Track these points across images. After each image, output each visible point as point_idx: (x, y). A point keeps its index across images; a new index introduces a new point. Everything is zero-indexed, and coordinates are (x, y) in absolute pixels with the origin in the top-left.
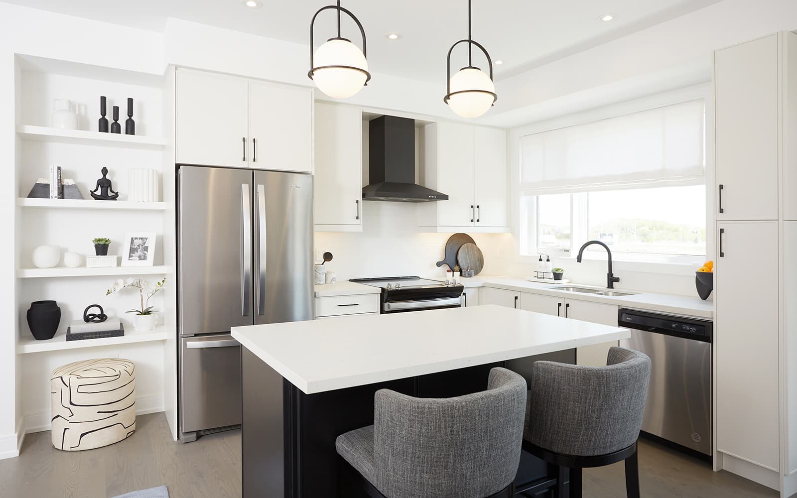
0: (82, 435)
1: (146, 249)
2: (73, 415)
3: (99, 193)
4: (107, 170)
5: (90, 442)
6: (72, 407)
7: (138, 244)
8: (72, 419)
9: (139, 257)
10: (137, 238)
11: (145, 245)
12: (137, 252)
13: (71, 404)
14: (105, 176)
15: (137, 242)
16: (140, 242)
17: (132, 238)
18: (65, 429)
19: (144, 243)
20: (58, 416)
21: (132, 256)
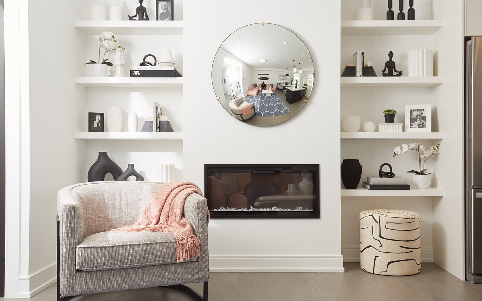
0: (389, 263)
1: (424, 118)
2: (382, 246)
3: (387, 72)
4: (393, 53)
5: (395, 270)
6: (381, 239)
7: (416, 115)
8: (381, 249)
9: (418, 126)
10: (415, 110)
11: (423, 115)
12: (416, 121)
13: (381, 237)
14: (391, 57)
15: (415, 113)
16: (418, 113)
17: (411, 110)
18: (376, 257)
19: (422, 114)
20: (370, 246)
21: (412, 125)
